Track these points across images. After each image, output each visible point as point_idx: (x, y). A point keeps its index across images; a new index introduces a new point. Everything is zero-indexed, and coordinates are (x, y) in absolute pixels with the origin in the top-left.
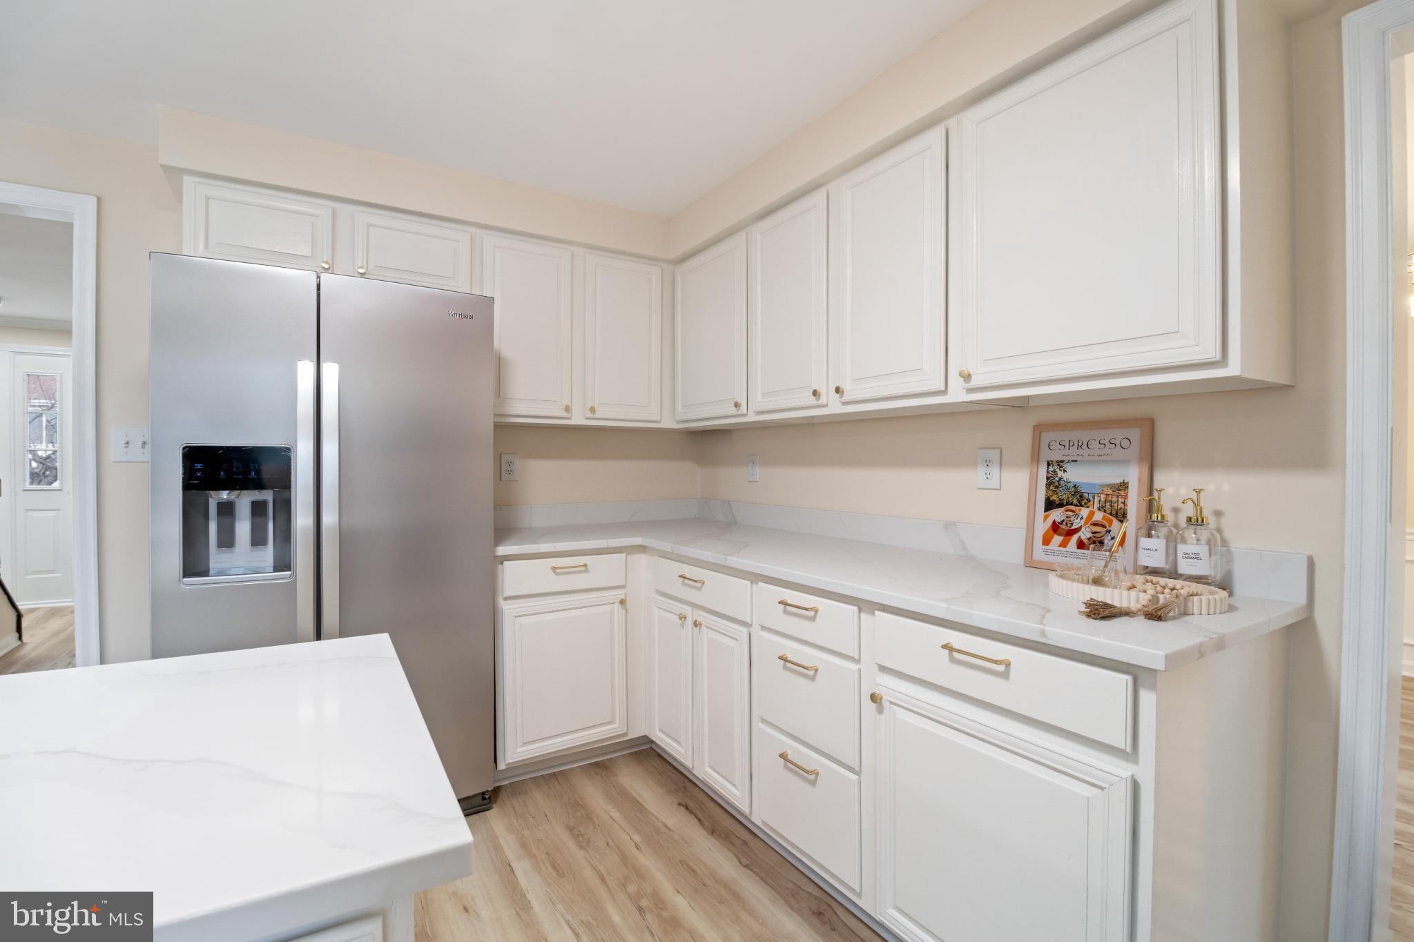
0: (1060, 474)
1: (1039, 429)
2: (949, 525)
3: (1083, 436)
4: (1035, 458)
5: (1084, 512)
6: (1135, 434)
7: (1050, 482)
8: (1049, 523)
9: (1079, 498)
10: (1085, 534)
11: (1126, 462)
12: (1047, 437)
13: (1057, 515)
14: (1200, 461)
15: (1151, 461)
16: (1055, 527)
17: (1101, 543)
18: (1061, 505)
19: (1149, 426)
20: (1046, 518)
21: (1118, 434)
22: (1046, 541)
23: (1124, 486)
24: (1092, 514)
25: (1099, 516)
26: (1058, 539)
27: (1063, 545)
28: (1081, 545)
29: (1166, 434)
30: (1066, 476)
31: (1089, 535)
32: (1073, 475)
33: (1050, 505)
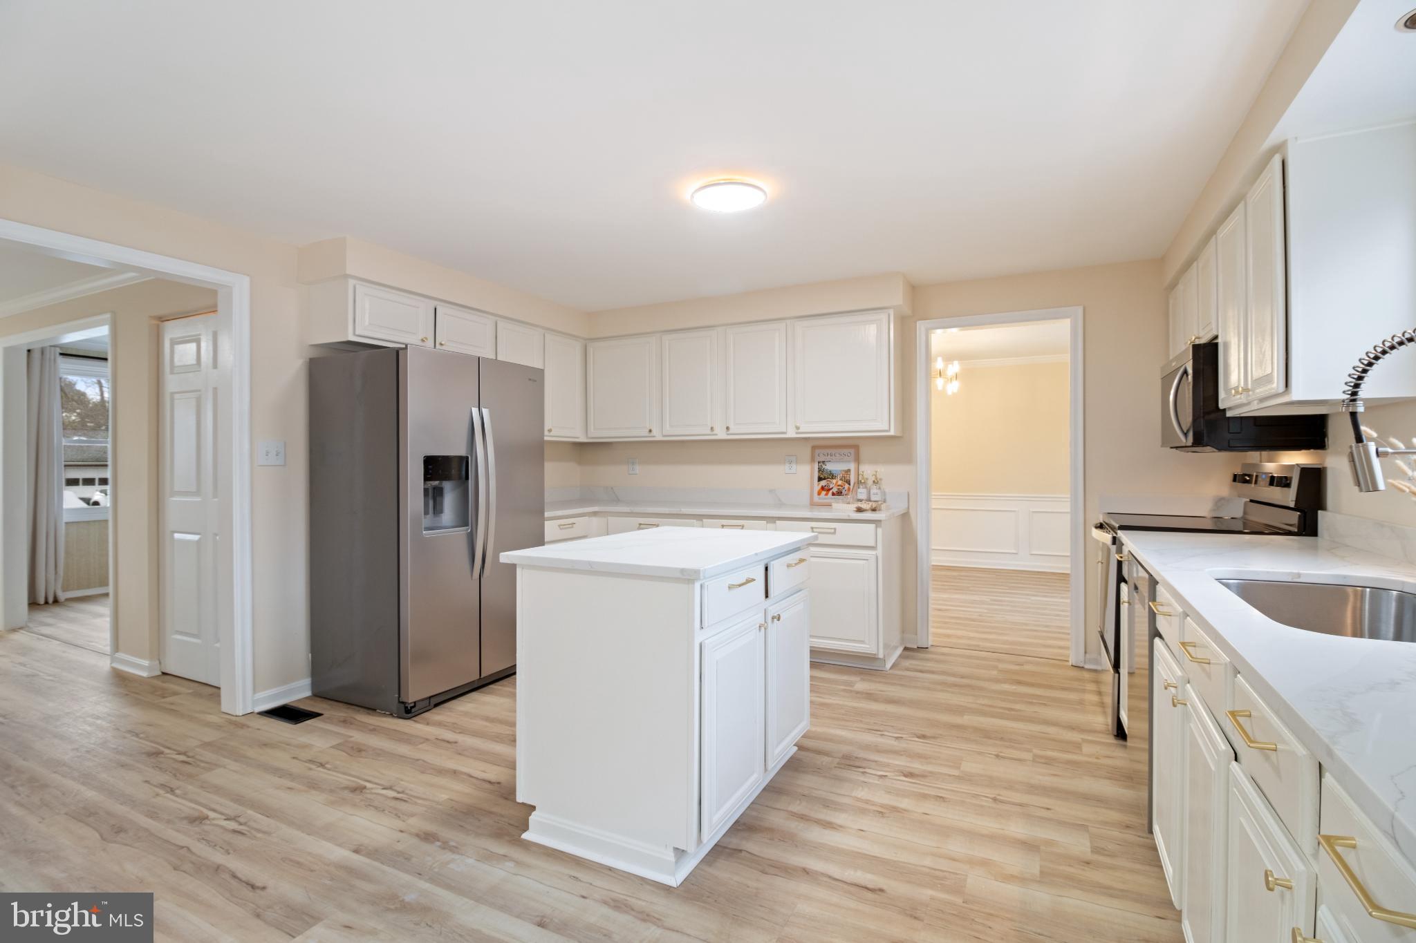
0: (824, 466)
1: (814, 448)
2: (771, 491)
3: (833, 451)
4: (813, 460)
5: (834, 481)
6: (852, 451)
7: (820, 470)
8: (820, 486)
9: (832, 476)
10: (835, 490)
11: (849, 461)
12: (817, 451)
13: (823, 483)
14: (875, 461)
15: (858, 460)
16: (823, 488)
17: (841, 493)
18: (825, 479)
19: (856, 448)
20: (818, 484)
21: (846, 451)
22: (819, 494)
23: (849, 471)
24: (837, 482)
25: (840, 483)
26: (824, 493)
27: (826, 494)
28: (833, 494)
29: (865, 451)
30: (826, 467)
31: (836, 490)
32: (829, 467)
33: (820, 479)
